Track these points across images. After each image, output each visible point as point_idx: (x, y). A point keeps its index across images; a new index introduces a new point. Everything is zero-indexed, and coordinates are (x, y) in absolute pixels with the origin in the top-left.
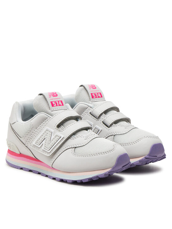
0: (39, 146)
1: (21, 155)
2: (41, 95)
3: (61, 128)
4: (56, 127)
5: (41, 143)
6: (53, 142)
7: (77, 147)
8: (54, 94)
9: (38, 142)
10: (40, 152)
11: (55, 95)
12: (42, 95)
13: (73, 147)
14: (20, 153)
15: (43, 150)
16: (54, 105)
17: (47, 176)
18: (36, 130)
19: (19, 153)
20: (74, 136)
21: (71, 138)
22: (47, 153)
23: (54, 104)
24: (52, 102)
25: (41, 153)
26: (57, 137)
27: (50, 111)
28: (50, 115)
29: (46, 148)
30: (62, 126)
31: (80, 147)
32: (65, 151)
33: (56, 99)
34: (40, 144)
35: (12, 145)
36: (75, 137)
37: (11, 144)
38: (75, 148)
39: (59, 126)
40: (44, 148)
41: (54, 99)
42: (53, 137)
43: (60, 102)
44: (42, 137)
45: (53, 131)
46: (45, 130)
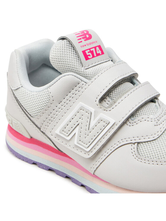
0: (69, 138)
1: (32, 141)
2: (63, 39)
3: (107, 102)
4: (98, 102)
5: (72, 132)
6: (94, 132)
7: (142, 142)
8: (85, 35)
9: (65, 130)
10: (69, 148)
11: (87, 36)
12: (65, 40)
13: (133, 142)
14: (31, 137)
15: (76, 146)
16: (89, 57)
17: (82, 186)
18: (59, 106)
19: (29, 137)
20: (132, 118)
21: (128, 123)
22: (83, 152)
23: (88, 54)
24: (84, 52)
25: (73, 150)
26: (102, 123)
27: (83, 68)
28: (83, 76)
29: (82, 144)
30: (108, 97)
31: (147, 142)
32: (118, 148)
33: (90, 44)
34: (70, 133)
35: (16, 123)
36: (135, 121)
37: (13, 121)
38: (138, 143)
39: (102, 99)
40: (78, 143)
41: (87, 45)
42: (93, 123)
43: (98, 48)
44: (73, 121)
45: (92, 110)
46: (76, 107)
